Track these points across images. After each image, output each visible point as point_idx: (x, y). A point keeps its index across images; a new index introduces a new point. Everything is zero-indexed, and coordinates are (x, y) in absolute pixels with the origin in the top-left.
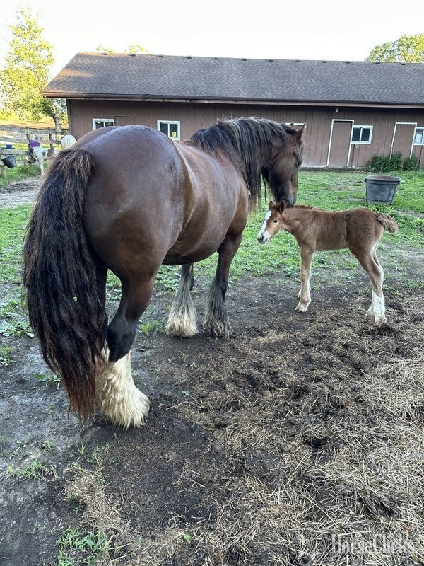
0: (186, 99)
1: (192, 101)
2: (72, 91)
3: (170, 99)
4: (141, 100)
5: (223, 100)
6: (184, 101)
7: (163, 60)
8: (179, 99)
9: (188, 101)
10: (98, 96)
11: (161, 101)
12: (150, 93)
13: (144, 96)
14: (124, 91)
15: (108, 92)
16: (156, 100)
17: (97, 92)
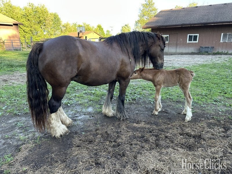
0: (202, 24)
1: (205, 25)
2: (153, 25)
3: (194, 25)
4: (181, 26)
5: (222, 23)
6: (201, 25)
7: (197, 8)
8: (198, 24)
9: (203, 25)
10: (163, 26)
11: (190, 26)
12: (185, 23)
13: (182, 25)
14: (174, 23)
15: (167, 24)
16: (187, 26)
17: (163, 25)
